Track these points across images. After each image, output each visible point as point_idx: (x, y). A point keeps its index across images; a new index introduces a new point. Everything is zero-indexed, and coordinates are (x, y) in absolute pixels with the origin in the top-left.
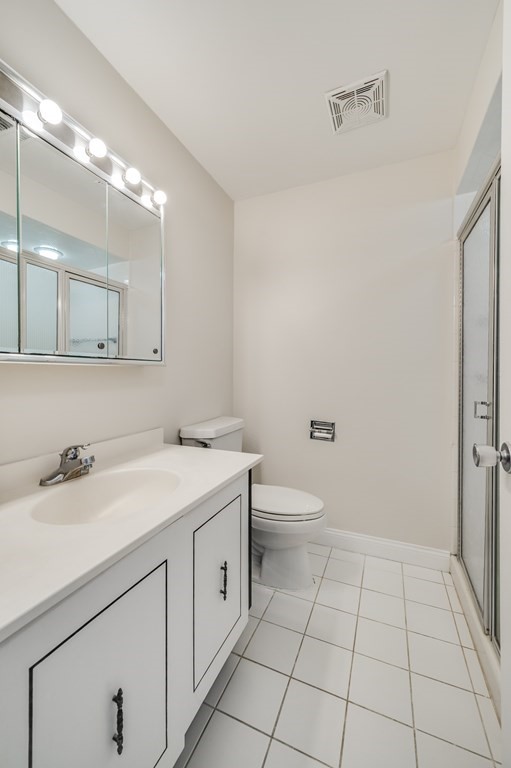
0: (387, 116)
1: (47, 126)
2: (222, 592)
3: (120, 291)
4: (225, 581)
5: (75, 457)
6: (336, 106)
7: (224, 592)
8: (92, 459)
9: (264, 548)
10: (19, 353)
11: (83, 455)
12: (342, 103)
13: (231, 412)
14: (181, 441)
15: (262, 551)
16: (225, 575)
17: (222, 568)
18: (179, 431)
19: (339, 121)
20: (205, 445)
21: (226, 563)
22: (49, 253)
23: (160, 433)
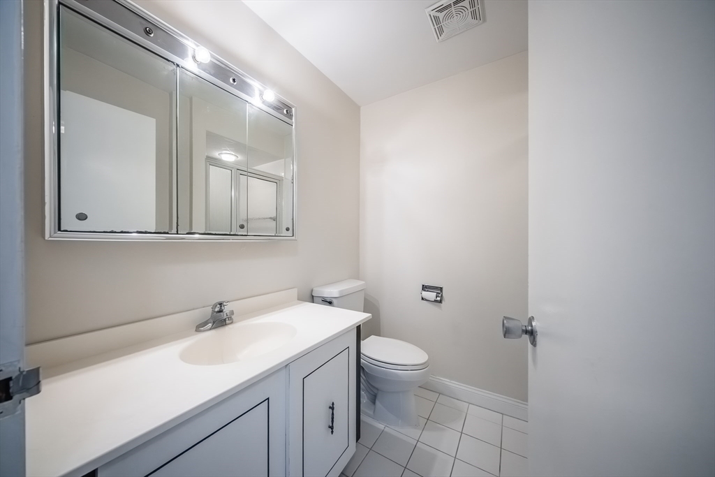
0: (485, 20)
1: (200, 65)
2: (330, 427)
3: (277, 181)
4: (333, 418)
5: (221, 311)
6: (436, 18)
7: (332, 427)
8: (232, 313)
9: (377, 389)
10: (177, 234)
11: (227, 309)
12: (441, 15)
13: (357, 276)
14: (312, 299)
15: (376, 391)
16: (333, 414)
17: (330, 408)
18: (312, 291)
19: (441, 31)
20: (330, 303)
21: (333, 404)
22: (228, 157)
23: (294, 292)
